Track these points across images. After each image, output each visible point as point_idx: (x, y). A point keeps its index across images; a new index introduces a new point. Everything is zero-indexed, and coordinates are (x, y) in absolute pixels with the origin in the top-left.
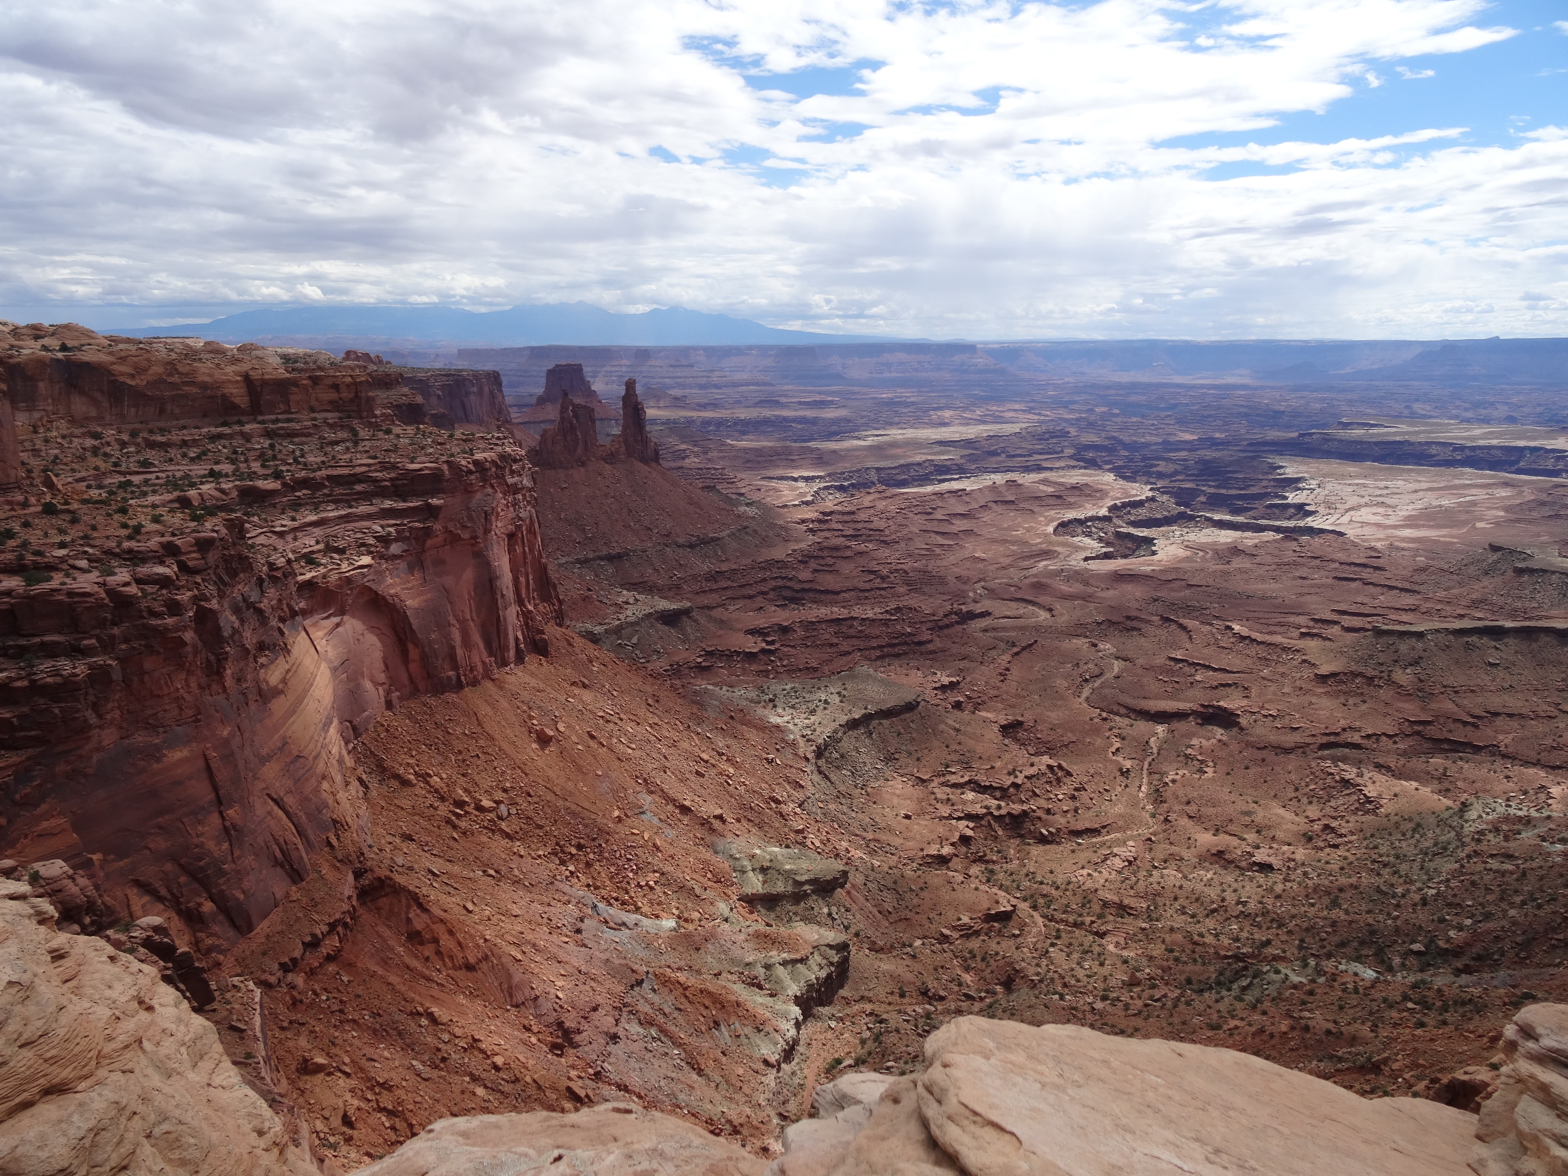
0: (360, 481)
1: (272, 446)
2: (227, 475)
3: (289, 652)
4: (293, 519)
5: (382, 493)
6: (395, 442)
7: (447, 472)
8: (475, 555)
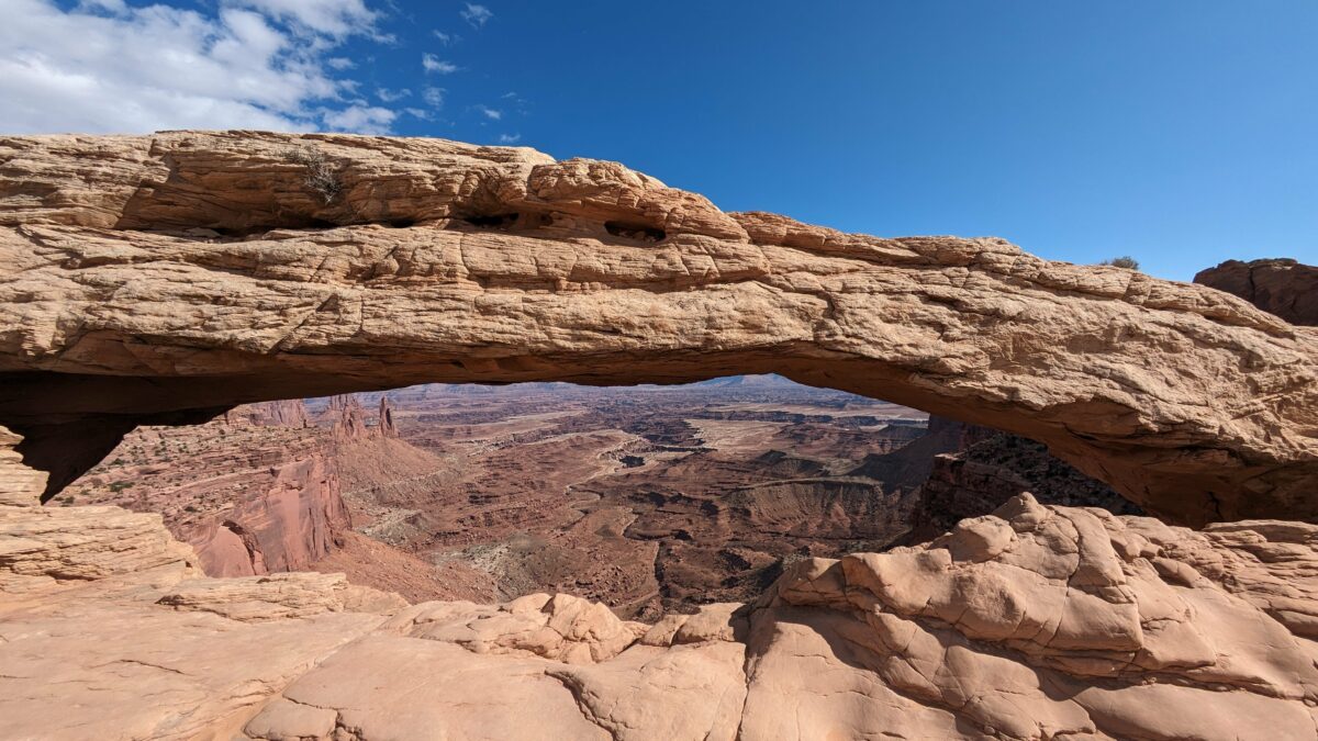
0: (226, 459)
1: (163, 443)
2: (128, 462)
4: (178, 485)
5: (241, 464)
6: (250, 435)
7: (285, 450)
8: (301, 496)
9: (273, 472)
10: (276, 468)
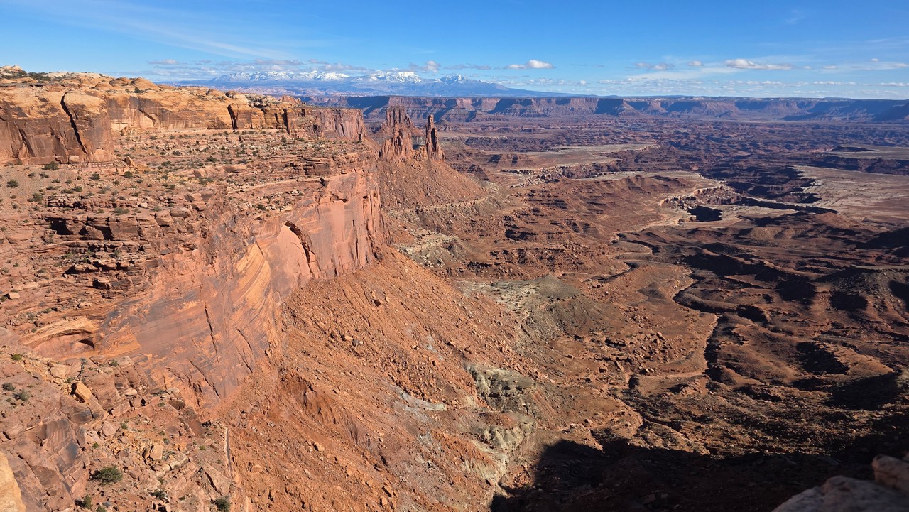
0: (286, 166)
1: (242, 146)
2: (218, 161)
3: (248, 255)
4: (252, 185)
5: (298, 172)
6: (306, 145)
7: (332, 163)
8: (346, 207)
9: (323, 182)
10: (325, 179)
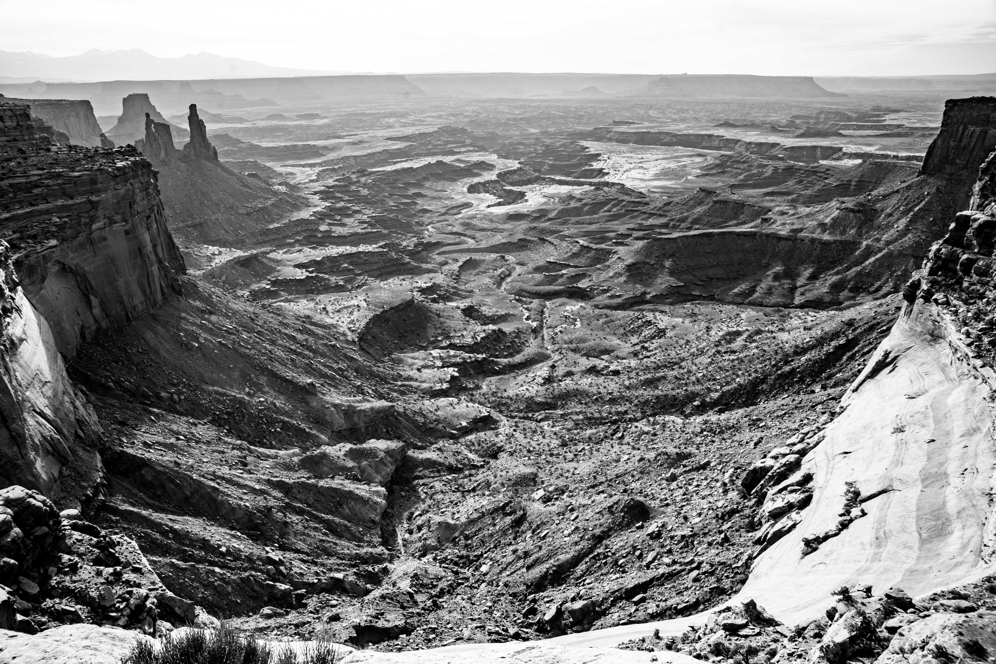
0: (36, 187)
5: (55, 194)
8: (127, 233)
